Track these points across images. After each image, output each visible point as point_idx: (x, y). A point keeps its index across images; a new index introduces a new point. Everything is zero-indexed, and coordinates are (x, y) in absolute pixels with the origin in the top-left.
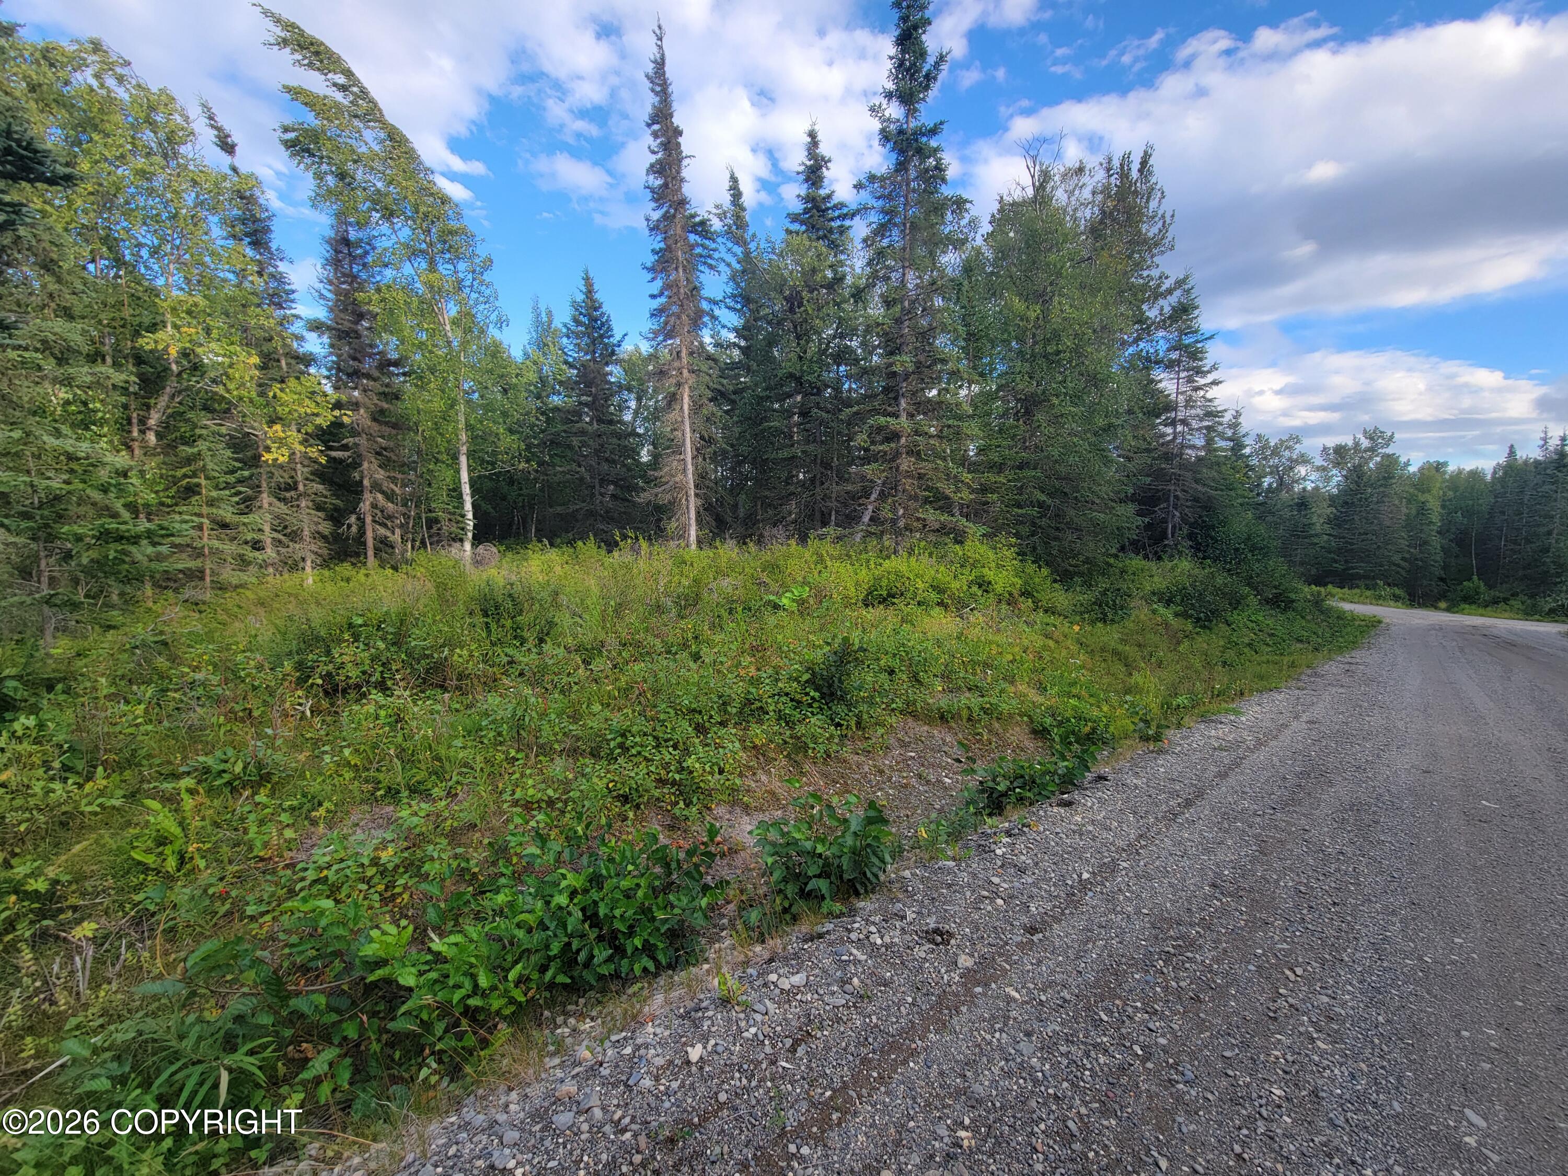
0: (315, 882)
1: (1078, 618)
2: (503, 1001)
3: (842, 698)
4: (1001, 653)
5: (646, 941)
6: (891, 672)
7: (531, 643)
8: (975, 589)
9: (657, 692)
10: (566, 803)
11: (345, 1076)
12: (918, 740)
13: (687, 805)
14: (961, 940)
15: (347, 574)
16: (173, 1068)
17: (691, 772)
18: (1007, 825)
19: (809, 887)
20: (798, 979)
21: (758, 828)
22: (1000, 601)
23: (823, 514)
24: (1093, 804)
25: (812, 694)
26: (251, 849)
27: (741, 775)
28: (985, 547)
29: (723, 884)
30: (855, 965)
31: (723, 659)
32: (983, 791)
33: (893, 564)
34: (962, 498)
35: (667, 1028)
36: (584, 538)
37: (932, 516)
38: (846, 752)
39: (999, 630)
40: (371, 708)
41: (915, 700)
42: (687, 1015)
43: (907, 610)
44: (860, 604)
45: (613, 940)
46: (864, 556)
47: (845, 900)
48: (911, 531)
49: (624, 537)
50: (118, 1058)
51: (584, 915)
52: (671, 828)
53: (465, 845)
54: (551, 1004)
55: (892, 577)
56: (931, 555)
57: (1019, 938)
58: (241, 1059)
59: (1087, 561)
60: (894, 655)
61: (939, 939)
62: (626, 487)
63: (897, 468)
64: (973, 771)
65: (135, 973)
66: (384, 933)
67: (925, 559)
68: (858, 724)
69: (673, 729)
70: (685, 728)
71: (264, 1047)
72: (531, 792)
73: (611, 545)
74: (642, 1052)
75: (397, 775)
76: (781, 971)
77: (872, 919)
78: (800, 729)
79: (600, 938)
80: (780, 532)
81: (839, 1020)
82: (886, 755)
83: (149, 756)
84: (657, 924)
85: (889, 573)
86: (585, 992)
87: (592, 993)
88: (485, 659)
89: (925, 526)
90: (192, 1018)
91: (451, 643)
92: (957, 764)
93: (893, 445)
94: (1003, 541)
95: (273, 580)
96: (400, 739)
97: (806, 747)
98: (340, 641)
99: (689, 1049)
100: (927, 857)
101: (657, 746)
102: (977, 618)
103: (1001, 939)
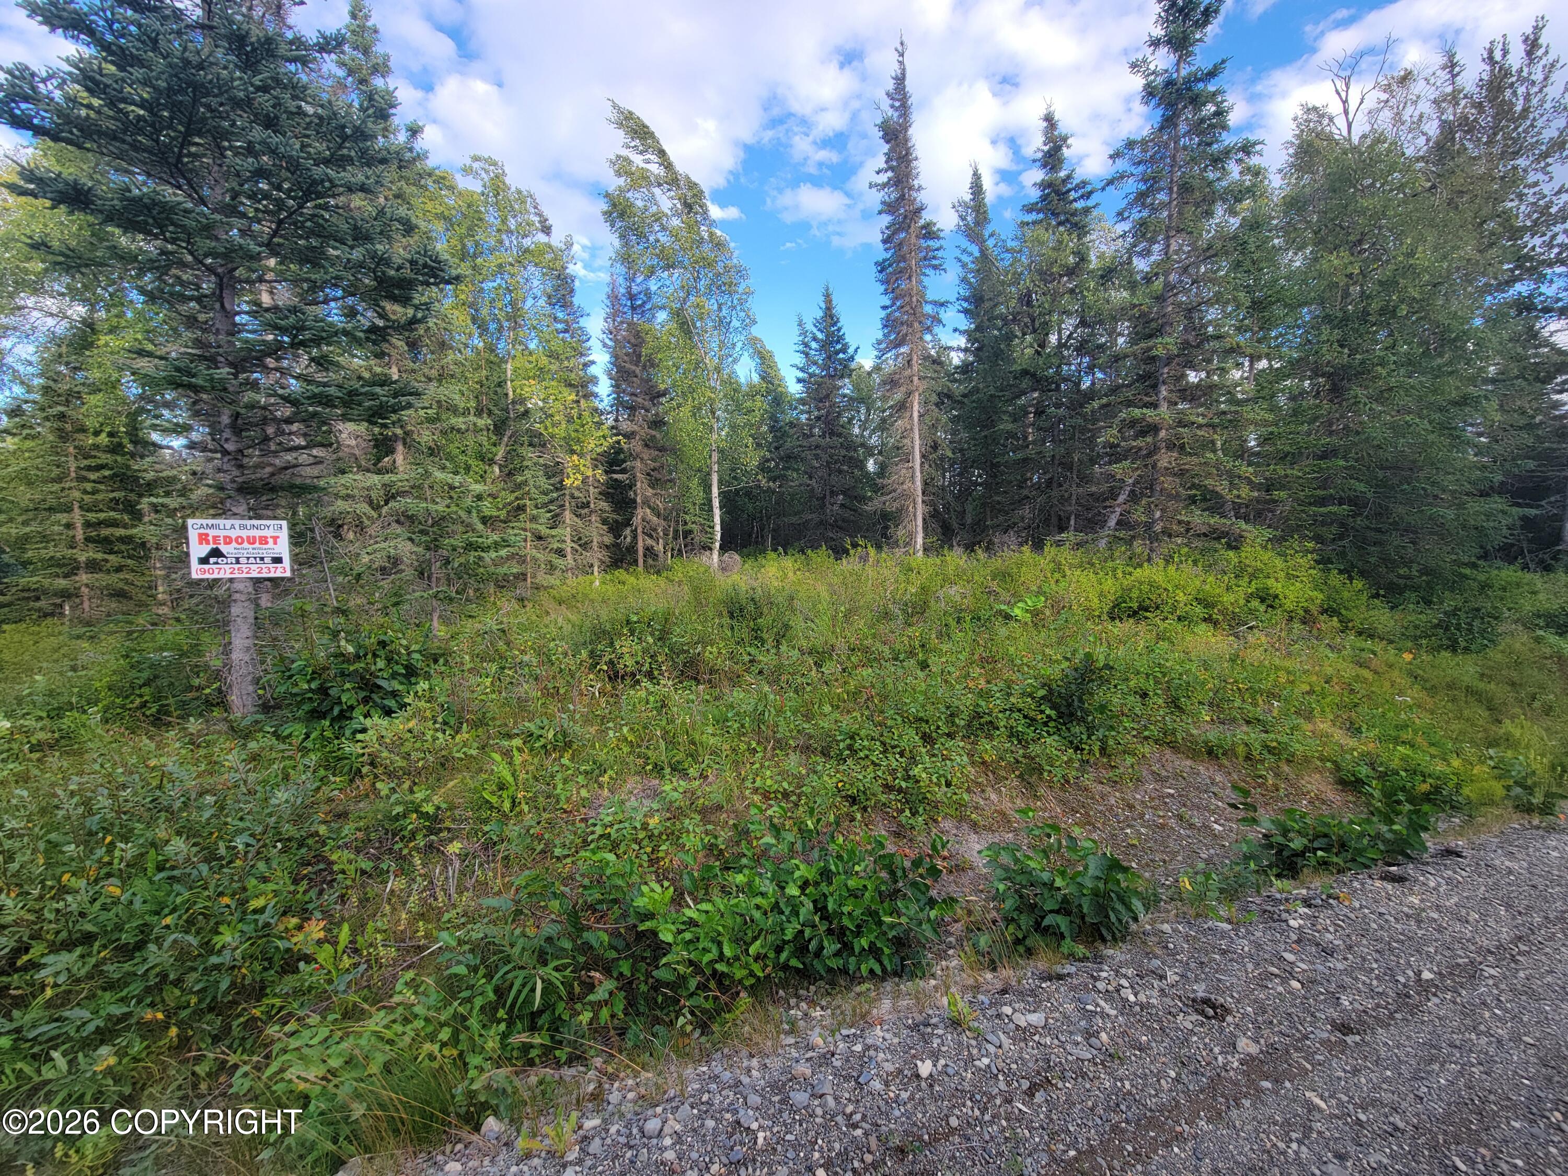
0: (601, 836)
1: (1410, 644)
2: (745, 972)
3: (1083, 720)
4: (1292, 682)
5: (872, 944)
6: (1144, 695)
7: (770, 644)
8: (1255, 603)
9: (884, 698)
10: (799, 796)
11: (619, 1008)
12: (1178, 776)
13: (913, 814)
14: (1241, 1019)
15: (622, 578)
16: (506, 968)
17: (918, 782)
18: (1304, 892)
19: (1046, 922)
20: (1036, 1018)
21: (989, 849)
22: (1291, 619)
23: (1060, 519)
24: (1439, 885)
25: (1048, 712)
26: (558, 802)
27: (968, 790)
28: (1270, 554)
29: (951, 901)
30: (1102, 1018)
31: (952, 669)
32: (1270, 846)
33: (1147, 572)
34: (1239, 497)
35: (895, 1035)
36: (815, 547)
37: (1199, 518)
38: (1088, 780)
39: (1289, 654)
40: (643, 694)
41: (1175, 730)
42: (915, 1027)
43: (1163, 625)
44: (1105, 617)
45: (840, 934)
46: (1110, 564)
47: (1089, 944)
48: (1170, 536)
49: (855, 545)
50: (472, 951)
51: (815, 907)
52: (897, 835)
53: (715, 824)
54: (784, 984)
55: (1145, 588)
56: (1195, 562)
57: (1325, 1035)
58: (548, 971)
59: (1425, 571)
60: (1148, 675)
61: (1211, 1012)
62: (854, 497)
63: (1154, 466)
64: (1254, 821)
65: (482, 888)
66: (653, 890)
67: (1187, 568)
68: (1103, 750)
69: (900, 736)
70: (910, 737)
71: (565, 967)
72: (769, 782)
73: (839, 552)
74: (872, 1053)
75: (660, 753)
76: (1017, 1006)
77: (1123, 971)
78: (1035, 749)
79: (830, 932)
80: (1011, 537)
81: (1084, 1075)
82: (1136, 788)
83: (493, 719)
84: (884, 928)
85: (1141, 583)
86: (816, 980)
87: (822, 983)
88: (732, 656)
89: (1188, 530)
90: (518, 932)
91: (705, 641)
92: (1229, 809)
93: (1149, 439)
94: (1296, 545)
95: (572, 581)
96: (664, 723)
97: (1040, 770)
98: (621, 635)
99: (919, 1063)
100: (1192, 912)
101: (885, 752)
102: (1258, 638)
103: (1298, 1030)
